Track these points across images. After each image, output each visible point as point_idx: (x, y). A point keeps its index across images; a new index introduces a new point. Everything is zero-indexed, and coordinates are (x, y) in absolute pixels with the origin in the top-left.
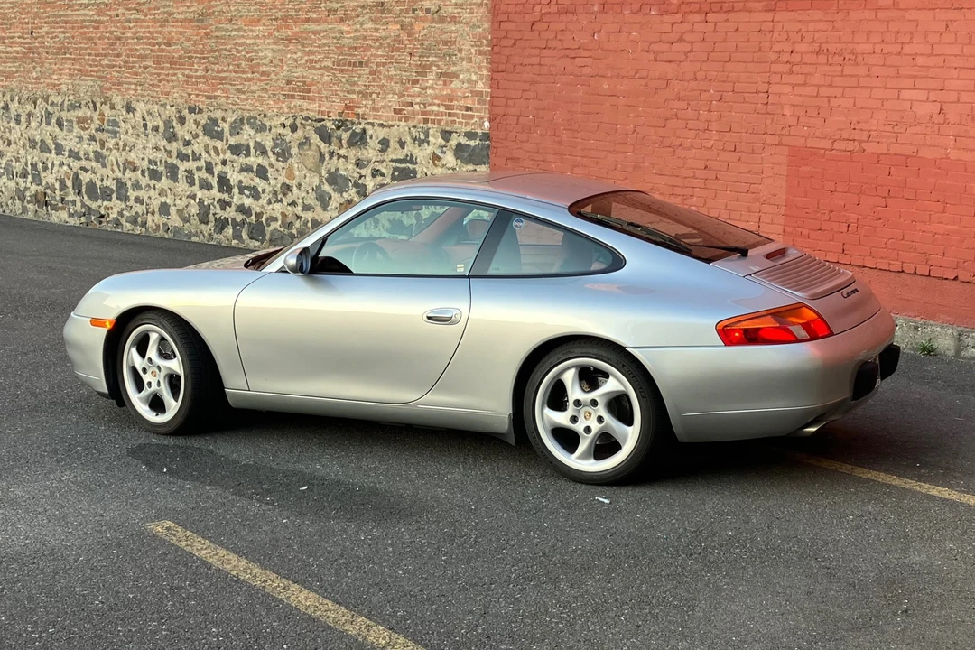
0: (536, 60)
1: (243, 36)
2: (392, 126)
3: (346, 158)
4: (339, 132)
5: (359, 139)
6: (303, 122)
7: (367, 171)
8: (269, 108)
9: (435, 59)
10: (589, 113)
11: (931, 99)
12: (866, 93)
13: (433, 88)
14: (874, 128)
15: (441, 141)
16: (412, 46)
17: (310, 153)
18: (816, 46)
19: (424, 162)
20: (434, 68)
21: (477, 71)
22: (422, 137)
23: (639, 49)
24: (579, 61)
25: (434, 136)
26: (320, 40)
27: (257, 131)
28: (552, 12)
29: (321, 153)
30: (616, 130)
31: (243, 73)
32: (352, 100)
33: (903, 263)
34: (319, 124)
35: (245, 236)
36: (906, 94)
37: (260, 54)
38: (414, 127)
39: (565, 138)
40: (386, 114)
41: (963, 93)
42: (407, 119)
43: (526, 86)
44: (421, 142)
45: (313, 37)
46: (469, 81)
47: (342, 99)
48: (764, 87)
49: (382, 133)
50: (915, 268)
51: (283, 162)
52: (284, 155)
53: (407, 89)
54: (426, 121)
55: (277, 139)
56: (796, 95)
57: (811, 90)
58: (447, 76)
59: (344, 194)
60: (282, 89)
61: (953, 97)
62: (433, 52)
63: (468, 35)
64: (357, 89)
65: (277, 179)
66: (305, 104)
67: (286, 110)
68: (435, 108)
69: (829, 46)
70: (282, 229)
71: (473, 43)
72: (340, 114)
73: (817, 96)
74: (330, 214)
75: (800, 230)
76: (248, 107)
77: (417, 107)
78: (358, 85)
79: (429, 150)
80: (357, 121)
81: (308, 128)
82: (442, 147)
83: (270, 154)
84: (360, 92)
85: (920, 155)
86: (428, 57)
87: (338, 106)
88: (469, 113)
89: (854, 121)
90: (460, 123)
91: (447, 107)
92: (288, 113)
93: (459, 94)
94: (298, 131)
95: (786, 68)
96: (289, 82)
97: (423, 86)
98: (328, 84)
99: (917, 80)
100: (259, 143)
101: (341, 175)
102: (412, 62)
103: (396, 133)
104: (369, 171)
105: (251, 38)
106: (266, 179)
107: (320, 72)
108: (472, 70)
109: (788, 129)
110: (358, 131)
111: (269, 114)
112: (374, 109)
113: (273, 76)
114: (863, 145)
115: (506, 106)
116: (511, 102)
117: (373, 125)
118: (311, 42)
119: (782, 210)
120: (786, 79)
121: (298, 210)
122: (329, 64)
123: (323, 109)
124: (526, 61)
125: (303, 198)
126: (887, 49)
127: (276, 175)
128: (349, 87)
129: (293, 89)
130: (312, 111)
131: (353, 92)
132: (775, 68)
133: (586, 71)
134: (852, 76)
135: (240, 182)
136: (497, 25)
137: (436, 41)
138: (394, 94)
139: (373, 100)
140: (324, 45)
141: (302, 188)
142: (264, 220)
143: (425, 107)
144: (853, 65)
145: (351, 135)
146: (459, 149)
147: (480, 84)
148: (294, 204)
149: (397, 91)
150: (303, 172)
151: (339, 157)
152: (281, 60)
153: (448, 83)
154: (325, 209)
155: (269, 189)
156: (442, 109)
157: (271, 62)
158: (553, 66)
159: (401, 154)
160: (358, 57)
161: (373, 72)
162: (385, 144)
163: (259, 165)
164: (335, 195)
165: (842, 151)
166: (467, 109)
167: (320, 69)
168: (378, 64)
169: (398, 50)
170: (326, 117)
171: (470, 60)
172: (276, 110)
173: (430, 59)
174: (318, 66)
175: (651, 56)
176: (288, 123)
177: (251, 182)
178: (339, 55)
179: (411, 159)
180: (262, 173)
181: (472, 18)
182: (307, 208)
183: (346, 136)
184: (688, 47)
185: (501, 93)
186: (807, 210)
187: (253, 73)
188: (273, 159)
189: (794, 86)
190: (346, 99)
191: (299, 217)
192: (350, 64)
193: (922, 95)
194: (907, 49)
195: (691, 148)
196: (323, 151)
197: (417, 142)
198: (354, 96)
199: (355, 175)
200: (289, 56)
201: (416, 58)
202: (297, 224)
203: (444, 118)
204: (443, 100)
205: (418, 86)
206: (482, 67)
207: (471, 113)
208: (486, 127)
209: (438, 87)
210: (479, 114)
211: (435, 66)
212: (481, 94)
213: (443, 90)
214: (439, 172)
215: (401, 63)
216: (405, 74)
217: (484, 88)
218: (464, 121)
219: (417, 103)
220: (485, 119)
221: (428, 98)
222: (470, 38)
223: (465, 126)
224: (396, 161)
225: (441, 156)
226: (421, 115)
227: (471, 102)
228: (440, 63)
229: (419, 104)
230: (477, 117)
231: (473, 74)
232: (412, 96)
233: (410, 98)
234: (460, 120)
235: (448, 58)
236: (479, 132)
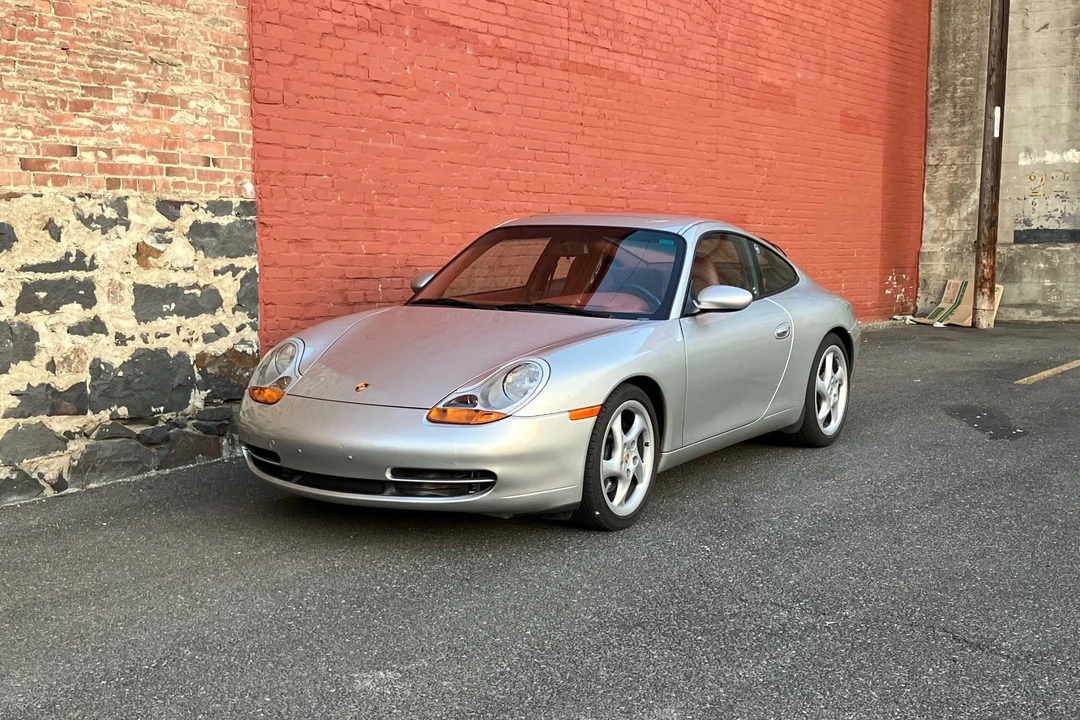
0: (330, 91)
2: (17, 195)
9: (130, 67)
10: (406, 170)
13: (128, 122)
15: (158, 220)
16: (69, 35)
19: (114, 263)
20: (128, 82)
21: (225, 97)
22: (110, 213)
23: (458, 93)
24: (388, 100)
25: (137, 212)
28: (348, 24)
38: (85, 197)
39: (378, 207)
42: (59, 181)
44: (106, 225)
46: (211, 115)
53: (59, 120)
54: (113, 184)
58: (158, 101)
62: (125, 52)
63: (202, 33)
68: (134, 159)
71: (214, 50)
77: (89, 157)
79: (127, 239)
82: (162, 231)
86: (113, 61)
88: (212, 168)
90: (194, 186)
91: (162, 158)
93: (189, 134)
97: (103, 115)
102: (69, 66)
108: (214, 96)
109: (584, 188)
114: (628, 201)
115: (284, 157)
124: (315, 91)
133: (400, 114)
136: (258, 28)
137: (131, 34)
138: (20, 128)
143: (110, 156)
146: (198, 235)
147: (232, 121)
149: (31, 121)
153: (164, 114)
156: (152, 160)
159: (52, 252)
162: (4, 234)
166: (207, 161)
169: (28, 36)
171: (208, 77)
173: (118, 65)
175: (470, 103)
179: (81, 261)
181: (209, 5)
184: (504, 98)
185: (264, 136)
197: (96, 225)
201: (83, 60)
203: (157, 178)
204: (152, 146)
205: (88, 114)
206: (234, 92)
207: (216, 169)
208: (249, 193)
209: (140, 120)
210: (232, 171)
211: (131, 79)
212: (233, 137)
213: (153, 125)
214: (153, 278)
215: (40, 65)
216: (53, 88)
217: (241, 128)
218: (203, 183)
219: (88, 149)
220: (245, 180)
221: (118, 139)
222: (206, 39)
223: (207, 191)
224: (36, 268)
225: (160, 247)
226: (100, 171)
227: (215, 150)
228: (143, 76)
229: (95, 150)
230: (230, 175)
231: (217, 102)
232: (73, 134)
233: (67, 138)
234: (195, 181)
235: (160, 68)
236: (236, 201)
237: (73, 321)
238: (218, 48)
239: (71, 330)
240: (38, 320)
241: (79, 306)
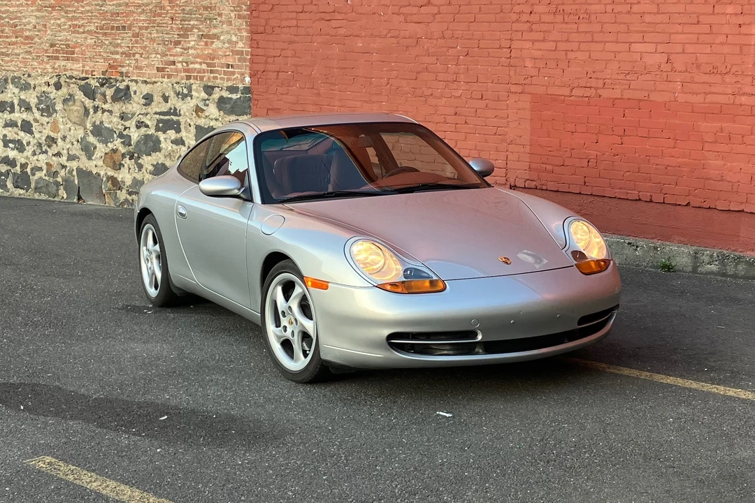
0: (294, 23)
1: (6, 5)
2: (155, 82)
3: (111, 112)
4: (103, 89)
5: (123, 95)
6: (67, 80)
7: (131, 124)
8: (34, 69)
9: (196, 23)
10: (344, 68)
11: (658, 51)
12: (599, 47)
13: (195, 49)
14: (608, 77)
15: (204, 95)
16: (174, 12)
17: (75, 108)
18: (553, 8)
19: (187, 114)
20: (196, 30)
21: (237, 32)
22: (185, 91)
23: (390, 12)
24: (334, 24)
25: (197, 91)
26: (83, 7)
27: (21, 89)
29: (85, 107)
30: (371, 83)
31: (7, 37)
32: (115, 60)
33: (639, 192)
34: (83, 83)
35: (9, 185)
36: (635, 47)
37: (24, 21)
38: (177, 83)
39: (322, 90)
40: (148, 72)
41: (687, 45)
42: (169, 76)
43: (285, 45)
44: (184, 97)
45: (76, 4)
46: (230, 42)
47: (105, 59)
48: (505, 44)
49: (146, 89)
50: (651, 196)
51: (47, 117)
52: (48, 110)
53: (170, 49)
54: (188, 78)
55: (42, 96)
56: (536, 50)
57: (551, 45)
58: (207, 38)
59: (109, 144)
60: (46, 51)
61: (679, 48)
62: (194, 16)
64: (120, 50)
65: (41, 133)
66: (69, 65)
67: (50, 70)
68: (197, 66)
69: (565, 7)
70: (47, 178)
71: (232, 8)
72: (104, 73)
73: (555, 50)
74: (95, 162)
75: (544, 166)
76: (12, 68)
77: (179, 66)
78: (121, 47)
79: (192, 103)
80: (120, 79)
81: (72, 86)
82: (205, 100)
83: (35, 110)
84: (123, 53)
85: (652, 98)
86: (190, 21)
87: (101, 66)
88: (230, 69)
89: (590, 71)
90: (221, 79)
91: (209, 65)
92: (52, 73)
93: (220, 53)
94: (62, 88)
95: (526, 27)
96: (52, 45)
97: (185, 46)
98: (92, 46)
99: (646, 35)
100: (24, 101)
101: (106, 127)
102: (173, 26)
103: (160, 89)
104: (134, 123)
105: (15, 6)
106: (31, 133)
107: (83, 36)
108: (232, 32)
109: (530, 79)
110: (121, 87)
111: (33, 74)
112: (137, 68)
113: (36, 40)
114: (599, 91)
115: (266, 63)
116: (270, 60)
117: (136, 82)
118: (74, 9)
119: (528, 149)
120: (526, 35)
121: (63, 160)
122: (92, 28)
123: (87, 68)
124: (284, 23)
125: (68, 149)
126: (618, 8)
127: (40, 128)
128: (112, 49)
129: (57, 51)
130: (77, 70)
131: (117, 53)
132: (515, 26)
133: (342, 31)
134: (586, 32)
135: (5, 136)
137: (196, 7)
138: (156, 54)
139: (137, 60)
140: (88, 11)
141: (67, 140)
142: (28, 170)
143: (188, 65)
144: (586, 23)
145: (115, 91)
146: (222, 103)
147: (240, 45)
148: (58, 154)
149: (160, 51)
150: (68, 126)
151: (104, 111)
152: (45, 26)
153: (209, 44)
154: (90, 158)
155: (33, 142)
156: (204, 66)
157: (35, 27)
158: (310, 27)
159: (164, 107)
160: (120, 21)
161: (136, 35)
162: (148, 99)
163: (23, 120)
164: (100, 146)
165: (579, 97)
166: (228, 66)
167: (83, 33)
168: (140, 28)
169: (160, 15)
170: (90, 76)
171: (230, 23)
172: (39, 71)
173: (192, 23)
174: (81, 30)
175: (402, 18)
176: (52, 82)
177: (16, 136)
178: (102, 21)
179: (175, 112)
180: (27, 127)
182: (71, 158)
183: (110, 92)
184: (435, 10)
185: (260, 52)
186: (550, 149)
187: (16, 37)
188: (37, 114)
189: (534, 41)
190: (109, 60)
191: (64, 167)
192: (113, 28)
193: (651, 47)
194: (636, 8)
195: (441, 97)
196: (87, 106)
197: (180, 96)
198: (118, 57)
199: (120, 127)
200: (52, 22)
201: (177, 22)
202: (62, 173)
203: (206, 74)
204: (205, 59)
205: (180, 46)
206: (242, 29)
207: (232, 70)
208: (247, 82)
209: (200, 47)
210: (240, 70)
211: (196, 28)
212: (241, 53)
213: (205, 50)
214: (202, 122)
215: (163, 27)
216: (168, 36)
217: (245, 48)
218: (226, 77)
219: (179, 62)
220: (246, 75)
221: (190, 57)
222: (229, 4)
223: (227, 81)
224: (160, 114)
225: (204, 108)
226: (184, 72)
227: (232, 60)
228: (201, 26)
229: (181, 62)
230: (238, 73)
231: (233, 36)
232: (174, 56)
233: (172, 58)
234: (222, 76)
235: (208, 22)
236: (241, 86)
237: (173, 138)
238: (234, 7)
239: (172, 142)
240: (161, 136)
241: (174, 132)
